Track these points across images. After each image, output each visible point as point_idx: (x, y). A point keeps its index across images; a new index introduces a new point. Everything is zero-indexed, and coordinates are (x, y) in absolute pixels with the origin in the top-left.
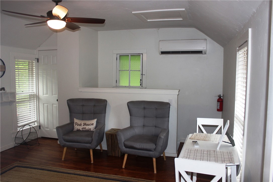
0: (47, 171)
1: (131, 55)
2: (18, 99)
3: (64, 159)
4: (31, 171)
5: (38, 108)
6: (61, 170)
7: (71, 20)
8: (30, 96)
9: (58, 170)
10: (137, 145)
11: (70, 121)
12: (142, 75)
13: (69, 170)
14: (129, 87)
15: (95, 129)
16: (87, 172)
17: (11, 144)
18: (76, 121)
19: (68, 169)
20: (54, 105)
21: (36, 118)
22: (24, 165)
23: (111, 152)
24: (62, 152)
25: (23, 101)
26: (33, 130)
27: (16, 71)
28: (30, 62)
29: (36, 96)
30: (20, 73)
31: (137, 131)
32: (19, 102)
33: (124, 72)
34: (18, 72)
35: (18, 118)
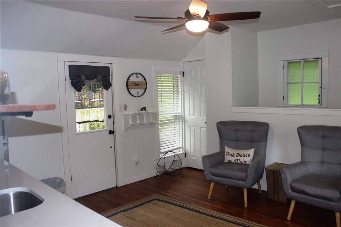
0: (189, 210)
1: (304, 61)
2: (161, 121)
3: (211, 197)
4: (170, 207)
5: (183, 131)
6: (205, 211)
7: (215, 18)
8: (175, 117)
9: (201, 210)
10: (310, 190)
11: (220, 150)
12: (322, 88)
13: (215, 212)
14: (302, 106)
15: (251, 162)
16: (238, 218)
17: (153, 173)
18: (227, 149)
19: (213, 211)
20: (202, 129)
21: (182, 144)
22: (164, 199)
23: (273, 195)
24: (209, 187)
25: (166, 123)
26: (177, 158)
27: (158, 87)
28: (175, 77)
29: (181, 117)
30: (164, 90)
31: (313, 168)
32: (161, 124)
33: (294, 84)
34: (161, 89)
35: (160, 143)
